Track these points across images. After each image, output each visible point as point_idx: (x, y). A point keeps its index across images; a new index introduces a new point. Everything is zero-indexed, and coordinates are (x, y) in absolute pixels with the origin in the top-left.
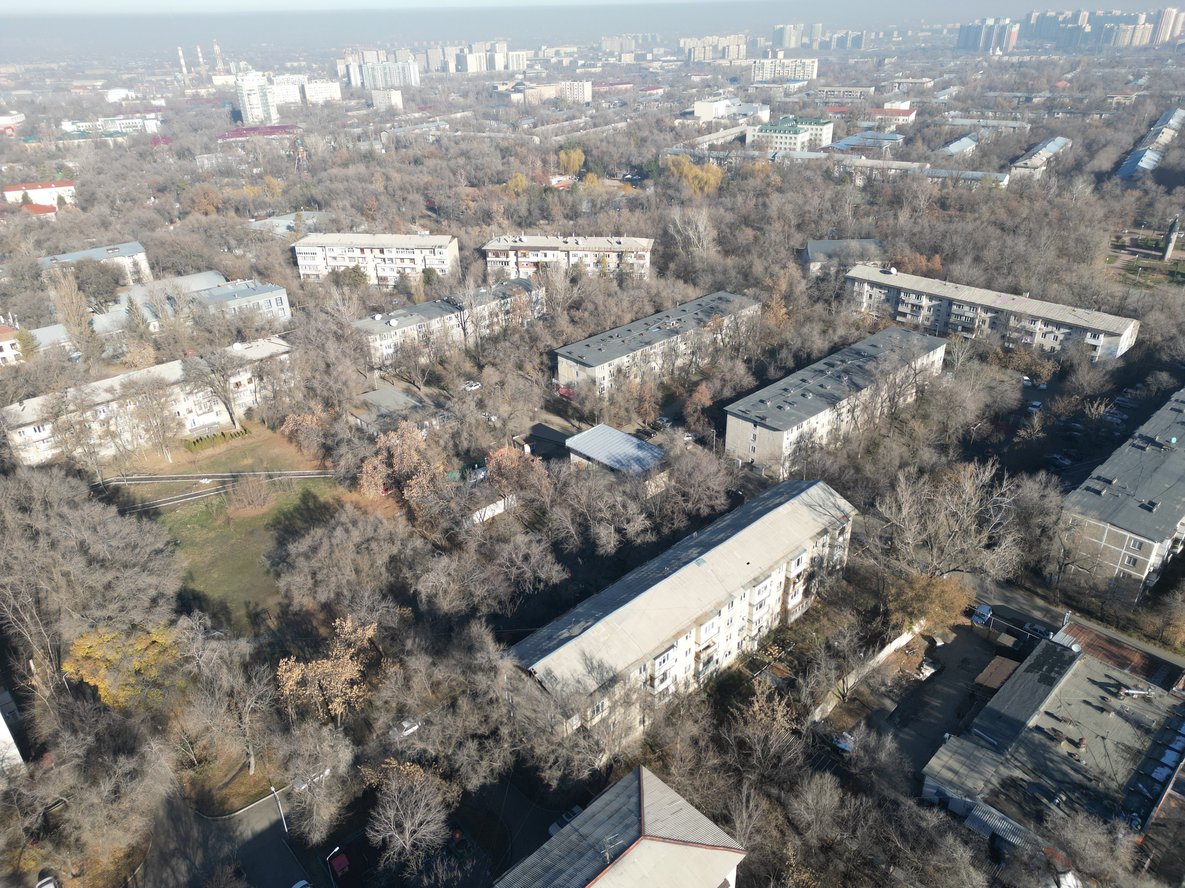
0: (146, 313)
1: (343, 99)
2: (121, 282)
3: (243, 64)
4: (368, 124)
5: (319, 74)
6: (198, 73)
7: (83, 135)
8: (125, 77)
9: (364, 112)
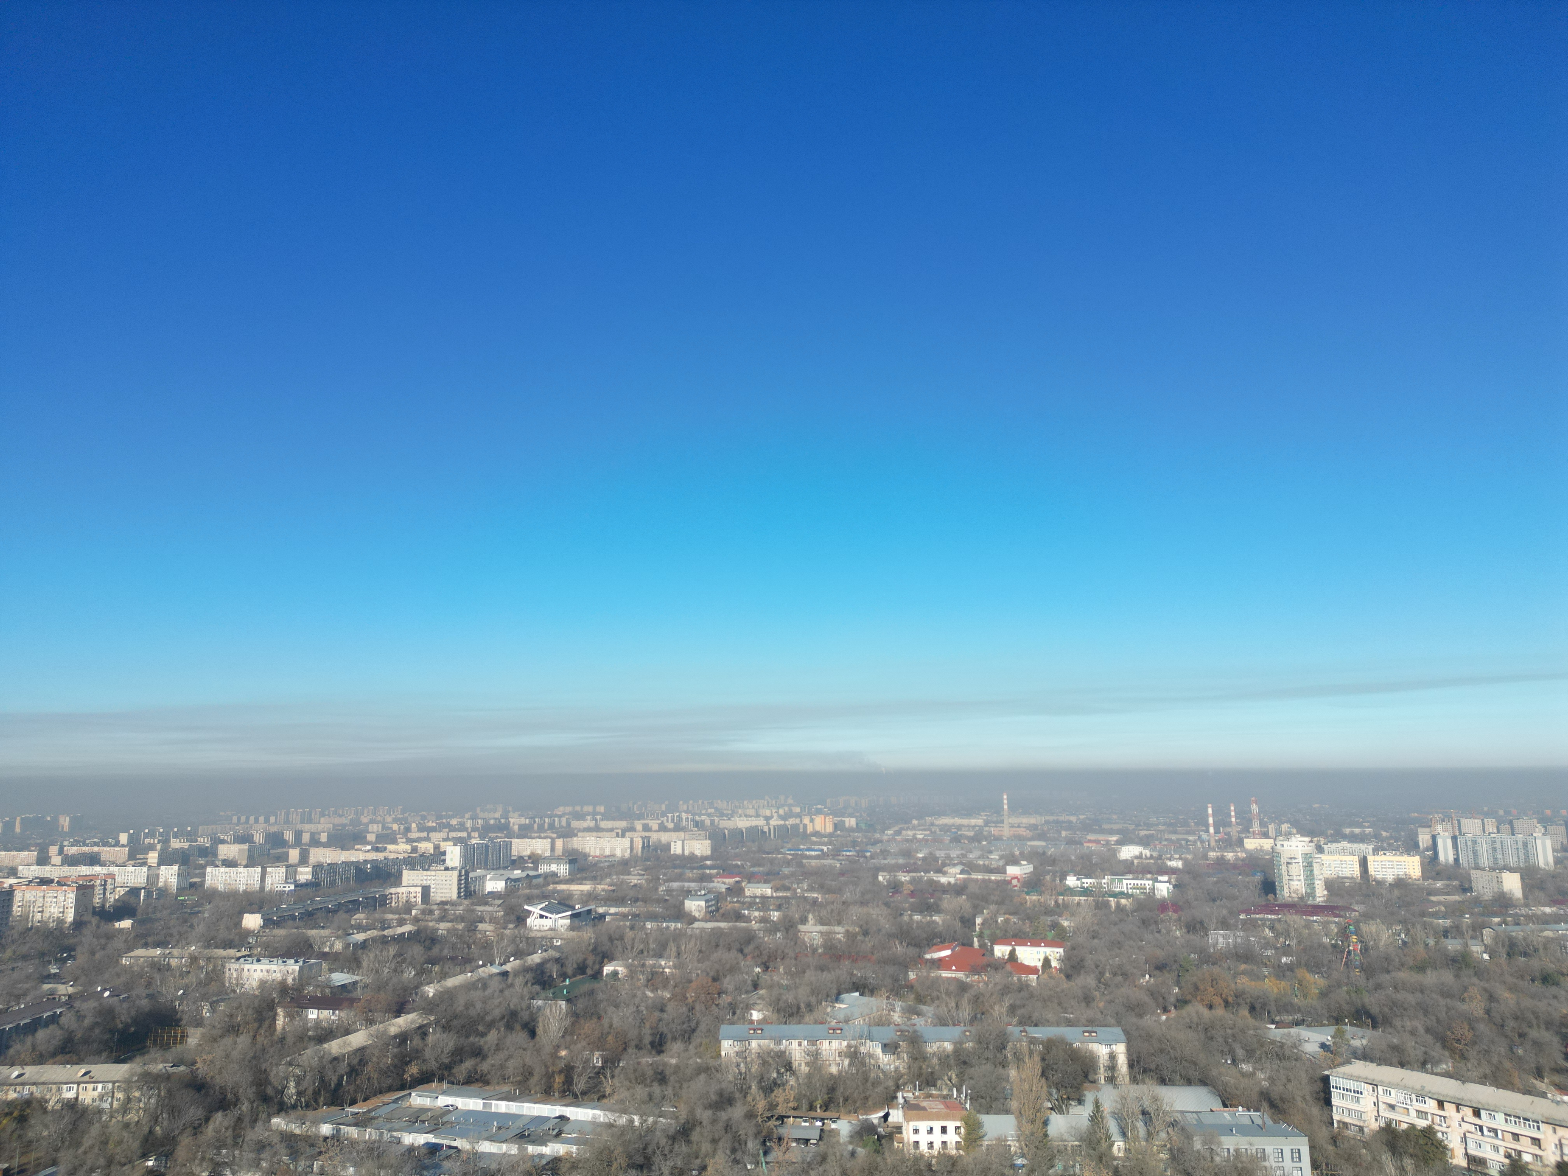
0: (1112, 1126)
1: (1424, 877)
2: (1091, 1077)
3: (1285, 827)
4: (1462, 915)
5: (1390, 845)
6: (1228, 834)
7: (1086, 892)
8: (1143, 833)
9: (1456, 898)
